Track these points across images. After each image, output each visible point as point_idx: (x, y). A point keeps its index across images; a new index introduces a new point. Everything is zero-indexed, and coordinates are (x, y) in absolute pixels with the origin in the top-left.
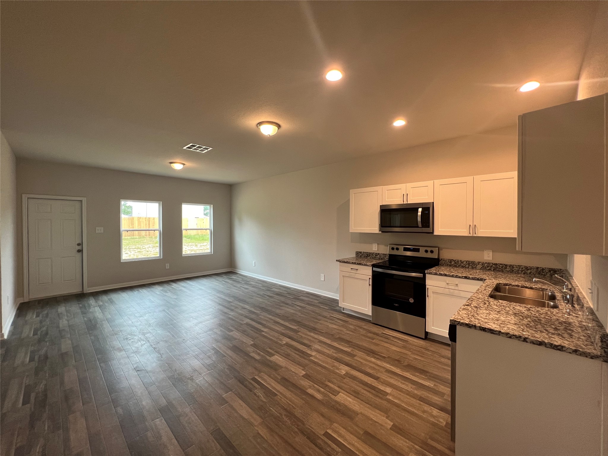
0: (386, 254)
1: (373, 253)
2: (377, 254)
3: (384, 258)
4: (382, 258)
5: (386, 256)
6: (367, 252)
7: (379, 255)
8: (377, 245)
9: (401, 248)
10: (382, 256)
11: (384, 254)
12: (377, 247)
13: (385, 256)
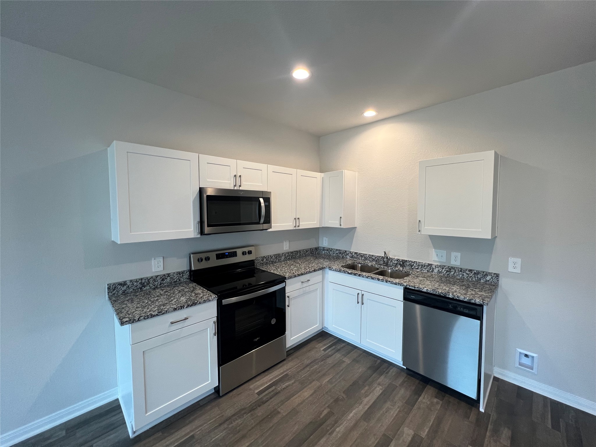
0: (183, 272)
1: (157, 277)
2: (164, 278)
3: (180, 280)
4: (175, 280)
5: (183, 276)
6: (142, 279)
7: (169, 276)
8: (162, 260)
9: (213, 256)
10: (176, 278)
11: (179, 273)
12: (161, 264)
13: (181, 275)
